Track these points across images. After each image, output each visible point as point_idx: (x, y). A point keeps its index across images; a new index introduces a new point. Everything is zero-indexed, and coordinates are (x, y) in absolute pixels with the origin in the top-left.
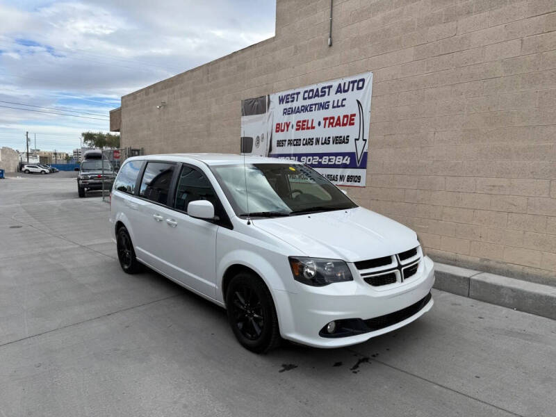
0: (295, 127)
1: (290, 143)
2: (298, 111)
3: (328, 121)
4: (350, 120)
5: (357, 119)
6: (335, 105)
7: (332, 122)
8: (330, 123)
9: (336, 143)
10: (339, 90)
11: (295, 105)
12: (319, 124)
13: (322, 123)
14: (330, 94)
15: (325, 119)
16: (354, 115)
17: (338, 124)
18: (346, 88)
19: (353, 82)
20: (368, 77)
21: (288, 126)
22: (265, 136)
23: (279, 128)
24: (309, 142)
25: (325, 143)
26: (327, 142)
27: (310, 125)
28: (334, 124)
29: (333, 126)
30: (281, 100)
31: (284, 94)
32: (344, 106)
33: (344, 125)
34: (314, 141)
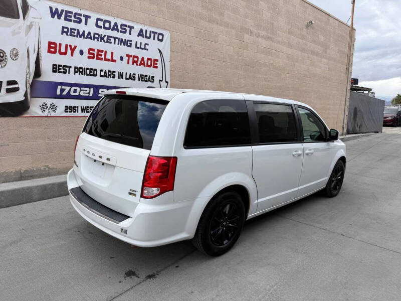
0: (86, 54)
1: (80, 71)
2: (89, 36)
3: (131, 59)
4: (153, 64)
5: (159, 64)
6: (138, 45)
7: (135, 60)
8: (134, 62)
9: (142, 81)
10: (141, 34)
11: (81, 27)
12: (122, 59)
13: (125, 59)
14: (132, 34)
15: (129, 56)
16: (157, 60)
17: (142, 63)
18: (148, 35)
19: (155, 33)
20: (167, 35)
21: (73, 50)
22: (22, 53)
23: (53, 48)
24: (110, 74)
25: (130, 78)
26: (132, 77)
27: (109, 57)
28: (138, 63)
29: (137, 65)
30: (55, 13)
31: (60, 7)
32: (147, 50)
33: (148, 66)
34: (117, 74)
